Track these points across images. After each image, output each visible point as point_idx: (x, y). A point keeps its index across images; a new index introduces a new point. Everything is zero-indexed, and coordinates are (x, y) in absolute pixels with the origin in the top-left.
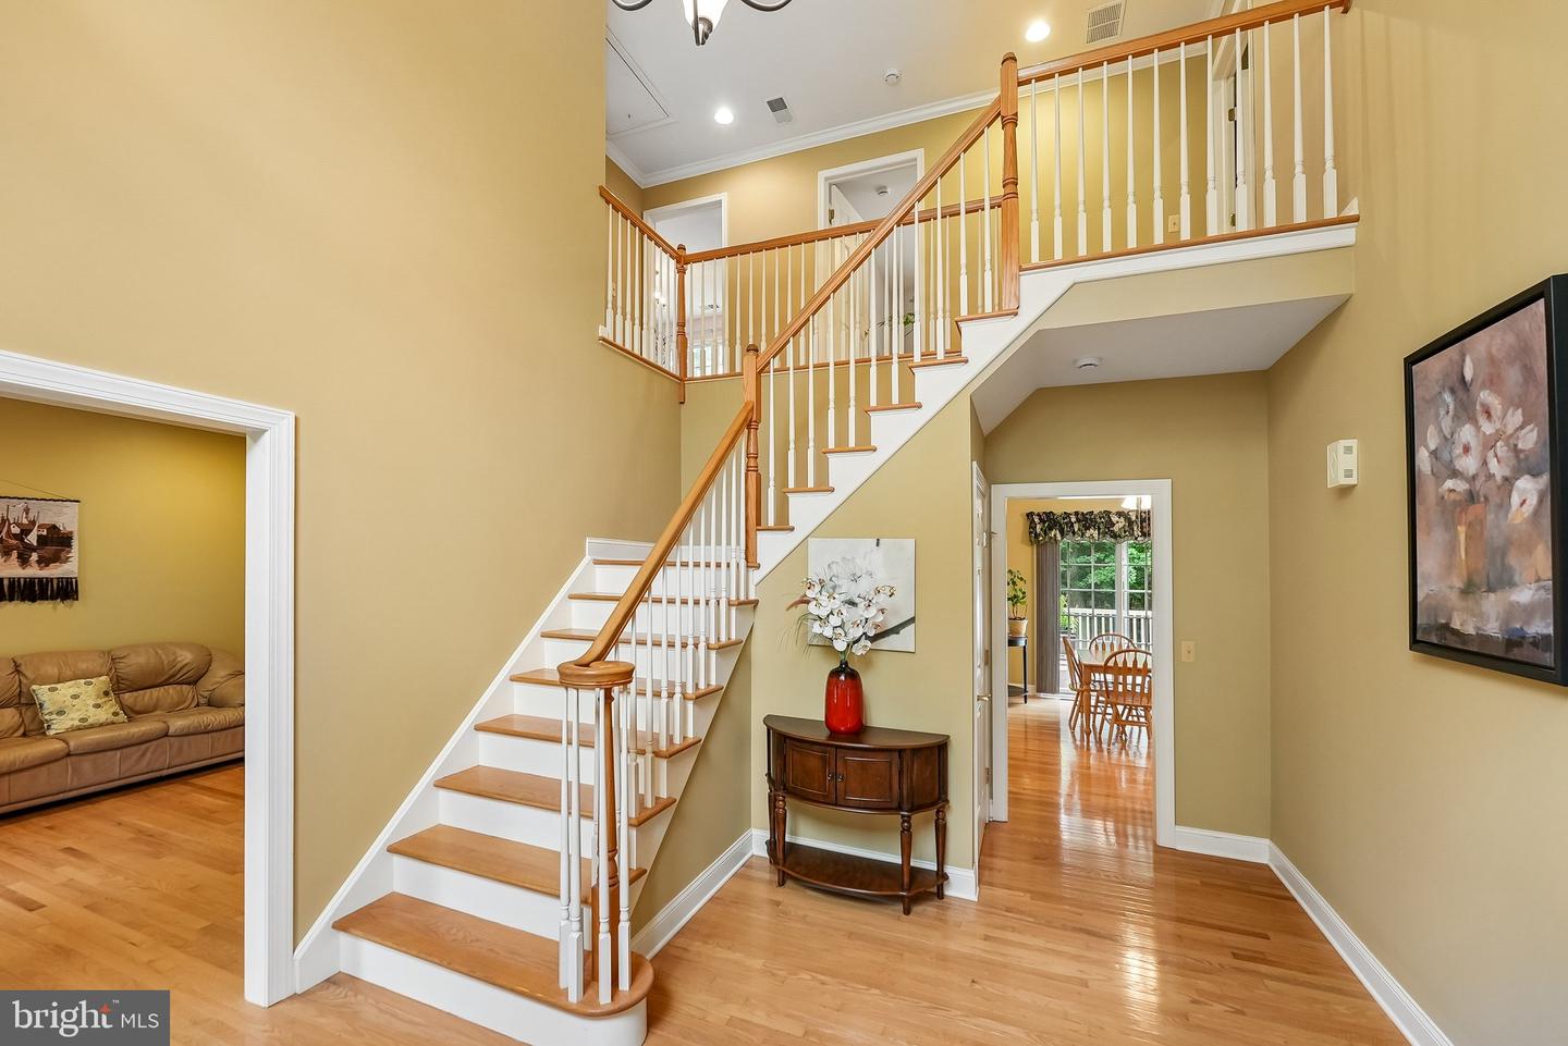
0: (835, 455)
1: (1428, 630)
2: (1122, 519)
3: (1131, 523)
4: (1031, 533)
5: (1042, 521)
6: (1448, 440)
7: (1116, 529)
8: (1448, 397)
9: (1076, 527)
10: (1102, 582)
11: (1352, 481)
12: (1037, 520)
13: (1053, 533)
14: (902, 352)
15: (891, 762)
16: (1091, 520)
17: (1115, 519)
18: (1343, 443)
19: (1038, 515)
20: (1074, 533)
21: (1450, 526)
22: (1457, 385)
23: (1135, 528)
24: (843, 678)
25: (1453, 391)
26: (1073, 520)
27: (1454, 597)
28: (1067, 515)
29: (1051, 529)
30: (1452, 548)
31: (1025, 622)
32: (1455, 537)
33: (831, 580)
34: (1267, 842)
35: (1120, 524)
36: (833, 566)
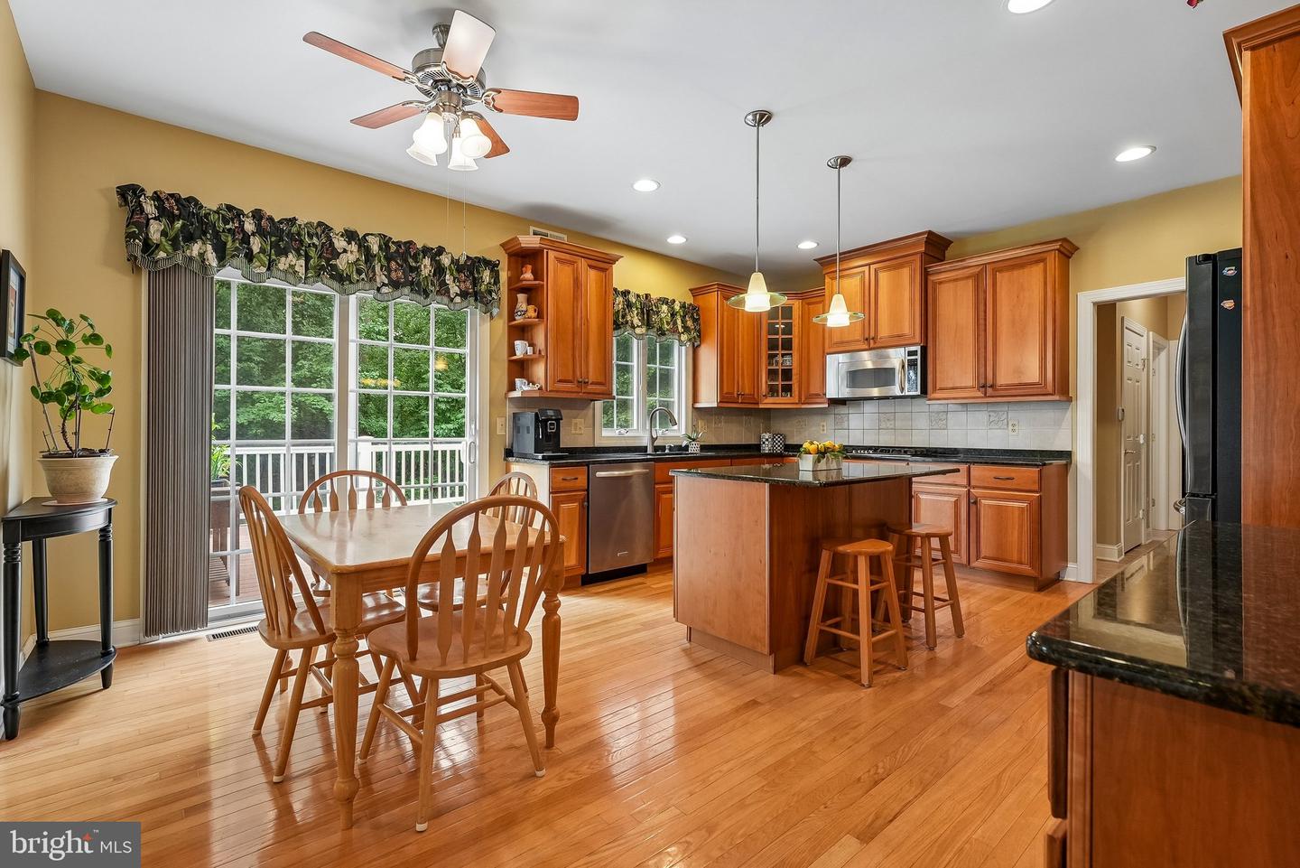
2: (354, 247)
3: (369, 256)
4: (130, 236)
5: (163, 213)
7: (342, 263)
9: (256, 244)
10: (250, 423)
12: (150, 208)
13: (196, 249)
16: (290, 235)
17: (340, 243)
19: (157, 197)
20: (250, 257)
23: (378, 268)
26: (249, 226)
28: (233, 213)
29: (190, 239)
31: (104, 467)
35: (349, 257)
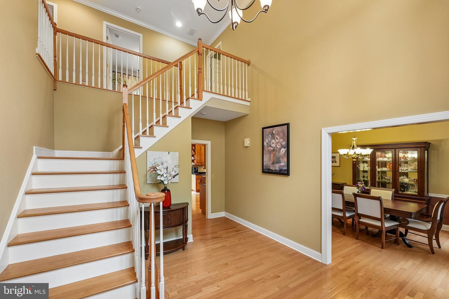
0: (156, 126)
1: (265, 170)
6: (270, 142)
8: (270, 135)
11: (249, 145)
14: (156, 98)
15: (181, 212)
18: (248, 139)
21: (270, 154)
22: (272, 134)
24: (166, 192)
25: (271, 134)
27: (270, 165)
30: (270, 157)
32: (271, 156)
33: (155, 163)
34: (224, 212)
36: (156, 160)
